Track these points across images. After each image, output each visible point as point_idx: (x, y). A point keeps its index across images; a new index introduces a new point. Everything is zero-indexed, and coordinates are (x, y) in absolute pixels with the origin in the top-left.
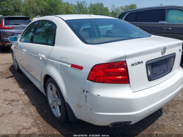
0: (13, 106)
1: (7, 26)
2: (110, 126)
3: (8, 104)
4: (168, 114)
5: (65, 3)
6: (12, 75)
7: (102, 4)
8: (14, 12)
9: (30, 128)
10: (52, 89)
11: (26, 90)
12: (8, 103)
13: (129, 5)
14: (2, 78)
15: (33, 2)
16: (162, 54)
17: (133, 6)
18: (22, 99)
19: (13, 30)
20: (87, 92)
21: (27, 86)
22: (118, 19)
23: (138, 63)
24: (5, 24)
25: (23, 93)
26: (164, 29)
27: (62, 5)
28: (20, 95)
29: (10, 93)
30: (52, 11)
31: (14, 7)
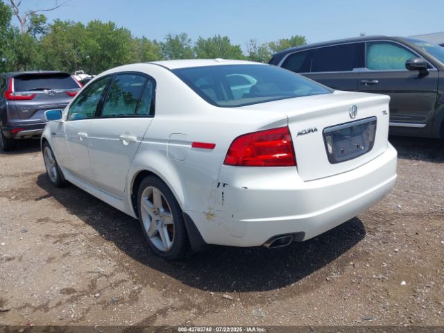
0: (67, 244)
1: (19, 94)
2: (268, 245)
3: (56, 242)
4: (375, 235)
5: (138, 40)
6: (47, 193)
7: (226, 39)
8: (18, 65)
9: (112, 274)
10: (151, 199)
11: (86, 217)
12: (55, 240)
13: (290, 38)
14: (27, 200)
15: (63, 40)
16: (351, 118)
17: (297, 40)
18: (82, 233)
19: (36, 101)
20: (224, 186)
21: (86, 210)
22: (268, 65)
23: (309, 131)
24: (17, 90)
25: (81, 222)
26: (364, 83)
27: (132, 45)
28: (76, 226)
29: (53, 224)
30: (109, 59)
31: (16, 52)
